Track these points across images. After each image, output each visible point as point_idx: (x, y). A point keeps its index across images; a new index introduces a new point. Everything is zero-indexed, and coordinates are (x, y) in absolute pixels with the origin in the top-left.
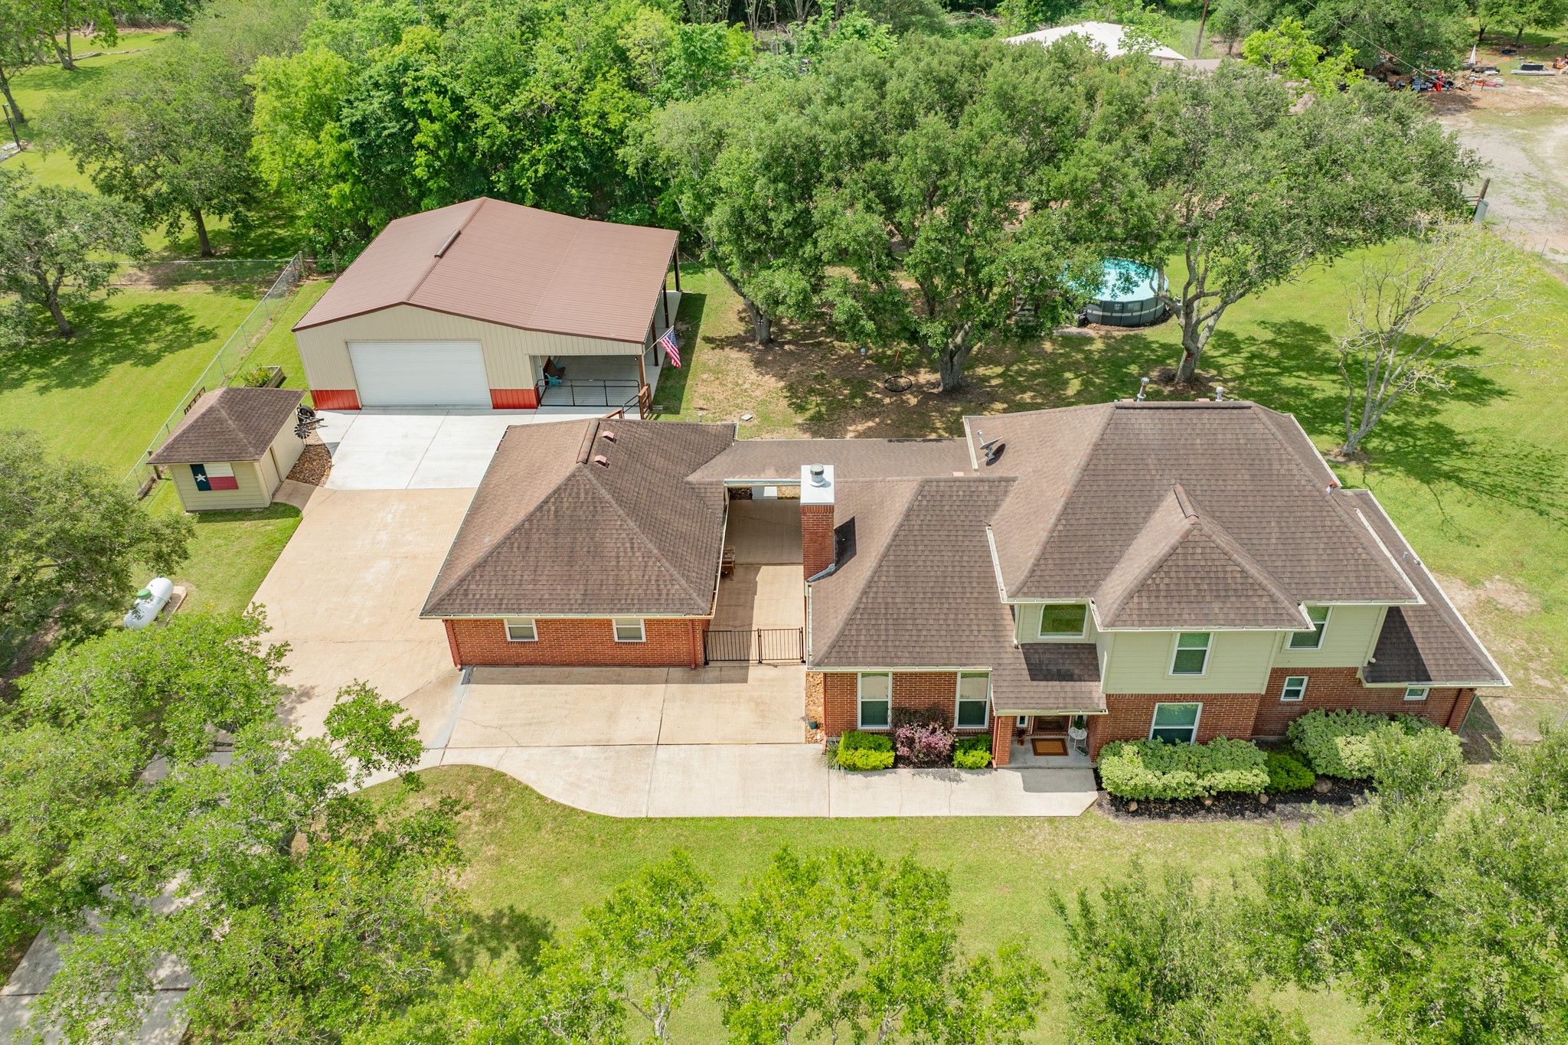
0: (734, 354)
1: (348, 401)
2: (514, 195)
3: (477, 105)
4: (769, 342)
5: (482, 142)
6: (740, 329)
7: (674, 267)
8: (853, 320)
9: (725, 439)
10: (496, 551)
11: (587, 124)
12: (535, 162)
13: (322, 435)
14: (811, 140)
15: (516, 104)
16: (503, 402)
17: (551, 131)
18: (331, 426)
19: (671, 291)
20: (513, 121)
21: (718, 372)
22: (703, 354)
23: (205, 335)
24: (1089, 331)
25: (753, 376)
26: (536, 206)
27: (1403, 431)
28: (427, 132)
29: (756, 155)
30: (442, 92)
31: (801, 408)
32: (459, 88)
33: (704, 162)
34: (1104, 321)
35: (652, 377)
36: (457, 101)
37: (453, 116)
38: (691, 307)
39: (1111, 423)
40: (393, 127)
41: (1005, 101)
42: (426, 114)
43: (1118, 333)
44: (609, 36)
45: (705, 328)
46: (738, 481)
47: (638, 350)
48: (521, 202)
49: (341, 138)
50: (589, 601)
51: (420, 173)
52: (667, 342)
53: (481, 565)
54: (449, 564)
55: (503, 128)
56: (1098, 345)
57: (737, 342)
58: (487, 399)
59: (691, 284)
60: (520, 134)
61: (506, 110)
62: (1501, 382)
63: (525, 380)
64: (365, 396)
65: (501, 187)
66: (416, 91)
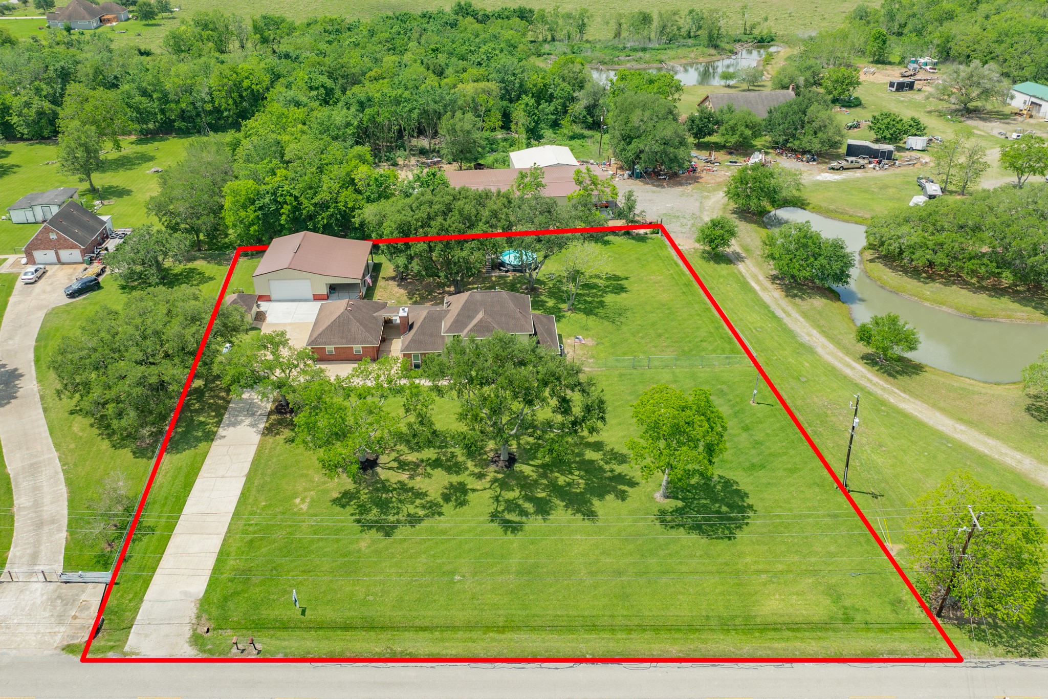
0: (391, 282)
1: (267, 298)
2: (315, 230)
3: (302, 199)
4: (402, 279)
5: (304, 212)
6: (394, 274)
7: (371, 253)
8: (419, 272)
9: (384, 305)
10: (324, 331)
11: (341, 205)
12: (323, 218)
13: (262, 309)
14: (409, 222)
15: (317, 199)
16: (317, 298)
17: (328, 207)
18: (264, 306)
19: (370, 262)
20: (315, 205)
21: (385, 288)
22: (381, 283)
23: (212, 279)
24: (508, 274)
25: (397, 289)
26: (323, 233)
27: (590, 303)
28: (286, 209)
29: (394, 226)
30: (291, 195)
31: (411, 299)
32: (296, 193)
33: (380, 224)
34: (514, 271)
35: (363, 291)
36: (296, 198)
37: (295, 204)
38: (377, 267)
39: (470, 296)
40: (273, 207)
41: (461, 212)
42: (285, 203)
43: (518, 274)
44: (348, 174)
45: (381, 275)
46: (387, 315)
47: (359, 281)
48: (317, 232)
49: (255, 211)
50: (348, 342)
51: (282, 222)
52: (368, 278)
53: (320, 335)
54: (310, 336)
55: (312, 208)
56: (511, 278)
57: (393, 279)
58: (312, 297)
59: (377, 259)
60: (318, 209)
61: (313, 201)
62: (629, 289)
63: (324, 291)
64: (273, 298)
65: (310, 227)
66: (282, 195)
